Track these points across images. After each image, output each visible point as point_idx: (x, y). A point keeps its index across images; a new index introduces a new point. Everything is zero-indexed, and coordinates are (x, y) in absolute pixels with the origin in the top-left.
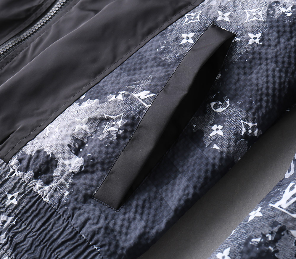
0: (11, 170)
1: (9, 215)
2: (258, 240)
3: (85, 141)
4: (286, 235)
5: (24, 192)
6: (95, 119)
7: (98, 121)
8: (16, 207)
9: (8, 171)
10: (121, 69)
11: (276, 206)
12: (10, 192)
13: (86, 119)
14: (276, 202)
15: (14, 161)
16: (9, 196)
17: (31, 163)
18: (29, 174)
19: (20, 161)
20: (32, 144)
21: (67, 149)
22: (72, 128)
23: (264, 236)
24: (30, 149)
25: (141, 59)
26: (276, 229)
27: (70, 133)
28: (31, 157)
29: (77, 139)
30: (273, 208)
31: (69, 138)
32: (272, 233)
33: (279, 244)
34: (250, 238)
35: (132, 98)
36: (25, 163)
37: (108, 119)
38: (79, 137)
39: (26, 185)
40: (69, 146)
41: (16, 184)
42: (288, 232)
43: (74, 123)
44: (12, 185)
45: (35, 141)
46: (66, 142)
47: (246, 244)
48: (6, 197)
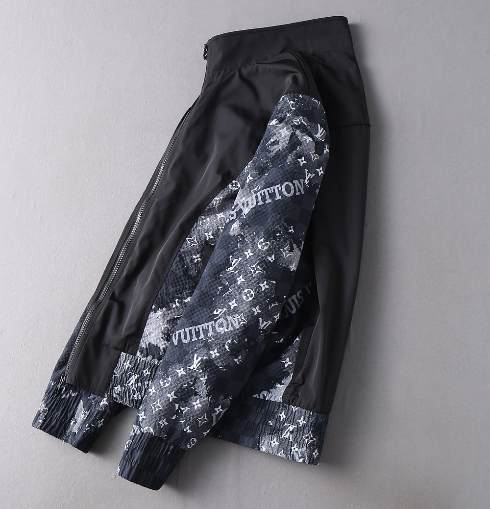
0: (139, 359)
1: (149, 381)
2: (186, 385)
3: (169, 333)
4: (198, 381)
5: (151, 367)
6: (170, 320)
7: (172, 321)
8: (151, 375)
9: (137, 359)
10: (166, 284)
11: (191, 368)
12: (143, 370)
13: (166, 321)
14: (191, 366)
15: (138, 353)
16: (144, 372)
17: (149, 352)
18: (150, 358)
19: (142, 352)
20: (143, 341)
21: (162, 340)
22: (160, 328)
23: (188, 383)
24: (143, 345)
25: (176, 276)
26: (193, 379)
27: (160, 331)
28: (147, 348)
29: (165, 333)
30: (190, 369)
31: (161, 334)
32: (192, 381)
33: (196, 385)
34: (182, 385)
35: (185, 303)
36: (145, 352)
37: (178, 318)
38: (166, 332)
39: (150, 363)
40: (162, 338)
41: (145, 364)
42: (199, 379)
43: (160, 325)
44: (143, 366)
45: (143, 339)
46: (160, 337)
47: (181, 388)
48: (143, 372)
